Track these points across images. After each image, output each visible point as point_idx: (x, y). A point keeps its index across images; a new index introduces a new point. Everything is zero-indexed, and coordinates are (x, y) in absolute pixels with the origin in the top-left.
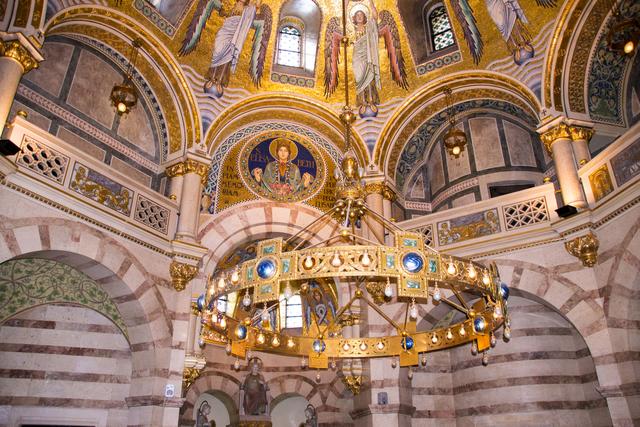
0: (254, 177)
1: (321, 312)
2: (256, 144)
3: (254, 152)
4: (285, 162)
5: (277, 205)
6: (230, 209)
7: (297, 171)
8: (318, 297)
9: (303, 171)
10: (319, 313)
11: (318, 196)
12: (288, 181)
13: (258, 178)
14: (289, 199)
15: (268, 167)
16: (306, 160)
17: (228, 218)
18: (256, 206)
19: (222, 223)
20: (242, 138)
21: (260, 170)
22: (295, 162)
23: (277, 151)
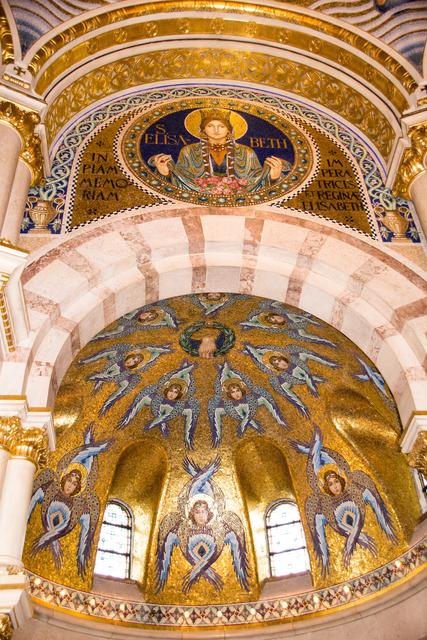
0: (153, 168)
1: (350, 521)
2: (155, 119)
3: (151, 130)
4: (223, 142)
5: (211, 212)
6: (100, 223)
7: (251, 155)
8: (335, 487)
9: (262, 155)
10: (344, 525)
11: (306, 192)
12: (232, 171)
13: (164, 170)
14: (238, 200)
15: (186, 152)
16: (267, 138)
17: (95, 240)
18: (163, 215)
19: (80, 249)
20: (124, 112)
21: (168, 158)
22: (244, 141)
23: (202, 127)
